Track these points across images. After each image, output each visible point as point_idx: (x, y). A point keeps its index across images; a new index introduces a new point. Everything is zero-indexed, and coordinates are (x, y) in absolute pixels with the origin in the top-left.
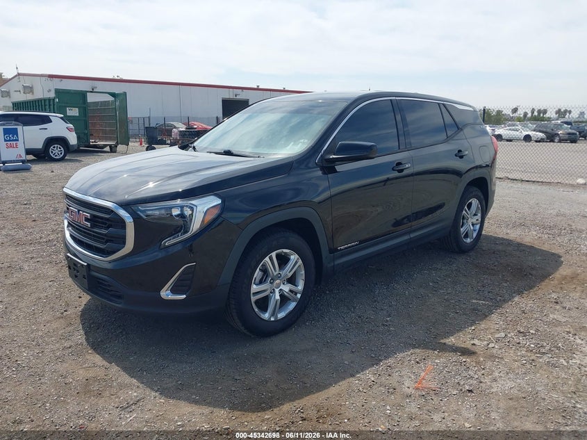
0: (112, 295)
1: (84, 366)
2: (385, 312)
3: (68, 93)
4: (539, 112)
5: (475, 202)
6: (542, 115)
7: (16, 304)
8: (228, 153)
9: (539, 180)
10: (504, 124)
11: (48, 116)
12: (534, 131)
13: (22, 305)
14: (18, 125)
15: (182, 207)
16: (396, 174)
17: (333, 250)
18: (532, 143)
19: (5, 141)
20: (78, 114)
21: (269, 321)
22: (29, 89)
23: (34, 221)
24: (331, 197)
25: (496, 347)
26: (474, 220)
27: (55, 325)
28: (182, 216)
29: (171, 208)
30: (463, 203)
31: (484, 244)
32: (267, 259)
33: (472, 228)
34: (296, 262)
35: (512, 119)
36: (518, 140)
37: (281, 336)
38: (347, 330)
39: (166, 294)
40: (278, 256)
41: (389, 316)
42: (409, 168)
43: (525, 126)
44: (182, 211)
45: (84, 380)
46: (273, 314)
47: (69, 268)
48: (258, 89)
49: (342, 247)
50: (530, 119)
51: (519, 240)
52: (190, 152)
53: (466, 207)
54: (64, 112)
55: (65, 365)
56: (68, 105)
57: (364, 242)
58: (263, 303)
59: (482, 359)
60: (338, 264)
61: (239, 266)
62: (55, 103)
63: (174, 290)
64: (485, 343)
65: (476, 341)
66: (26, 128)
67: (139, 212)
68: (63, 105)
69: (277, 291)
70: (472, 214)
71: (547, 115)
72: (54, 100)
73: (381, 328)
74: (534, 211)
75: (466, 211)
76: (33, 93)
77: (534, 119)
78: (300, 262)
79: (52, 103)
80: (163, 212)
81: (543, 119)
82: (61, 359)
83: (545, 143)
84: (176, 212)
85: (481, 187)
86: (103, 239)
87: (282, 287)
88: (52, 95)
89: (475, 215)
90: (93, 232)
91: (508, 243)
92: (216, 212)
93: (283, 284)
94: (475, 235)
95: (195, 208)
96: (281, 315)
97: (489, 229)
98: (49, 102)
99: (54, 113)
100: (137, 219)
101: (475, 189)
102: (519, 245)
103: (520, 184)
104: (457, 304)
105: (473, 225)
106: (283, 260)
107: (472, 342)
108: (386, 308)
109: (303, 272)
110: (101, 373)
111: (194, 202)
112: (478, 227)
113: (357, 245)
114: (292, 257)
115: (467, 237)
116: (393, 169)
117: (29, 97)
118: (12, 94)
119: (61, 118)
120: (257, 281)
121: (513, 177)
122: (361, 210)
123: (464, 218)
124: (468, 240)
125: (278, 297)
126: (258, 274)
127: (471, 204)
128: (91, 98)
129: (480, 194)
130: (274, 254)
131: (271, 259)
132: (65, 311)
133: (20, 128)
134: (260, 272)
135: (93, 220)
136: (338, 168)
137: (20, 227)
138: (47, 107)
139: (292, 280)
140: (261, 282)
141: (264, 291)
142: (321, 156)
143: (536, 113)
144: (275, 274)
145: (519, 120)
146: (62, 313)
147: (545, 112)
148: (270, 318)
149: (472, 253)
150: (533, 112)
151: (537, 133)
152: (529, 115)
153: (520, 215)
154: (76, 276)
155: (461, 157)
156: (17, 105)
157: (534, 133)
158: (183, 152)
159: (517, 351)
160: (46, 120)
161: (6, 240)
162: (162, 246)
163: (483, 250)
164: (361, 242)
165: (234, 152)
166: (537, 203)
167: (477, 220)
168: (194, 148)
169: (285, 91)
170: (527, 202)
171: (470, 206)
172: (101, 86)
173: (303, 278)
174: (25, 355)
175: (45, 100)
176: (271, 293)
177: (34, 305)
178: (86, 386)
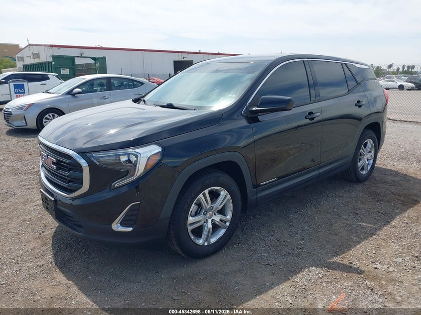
0: (75, 224)
1: (51, 284)
2: (299, 236)
3: (61, 58)
4: (409, 67)
5: (370, 142)
6: (410, 70)
7: (6, 225)
8: (170, 106)
9: (414, 120)
10: (383, 76)
11: (47, 75)
12: (406, 81)
13: (10, 226)
14: (24, 82)
15: (129, 155)
16: (308, 121)
17: (256, 186)
18: (405, 91)
19: (15, 93)
20: (69, 73)
21: (203, 246)
22: (37, 55)
23: (31, 154)
24: (255, 141)
25: (396, 270)
26: (369, 156)
27: (33, 245)
28: (129, 161)
29: (119, 155)
30: (361, 143)
31: (376, 175)
32: (201, 195)
33: (367, 162)
34: (226, 197)
35: (388, 73)
36: (394, 88)
37: (214, 258)
38: (268, 252)
39: (117, 227)
40: (210, 192)
41: (303, 239)
42: (319, 116)
43: (398, 78)
44: (129, 157)
45: (50, 297)
46: (207, 239)
47: (43, 200)
48: (199, 53)
49: (264, 183)
50: (401, 73)
51: (404, 172)
52: (141, 105)
53: (363, 146)
54: (59, 72)
55: (36, 282)
56: (62, 66)
57: (282, 178)
58: (198, 232)
59: (384, 283)
60: (261, 197)
61: (177, 203)
62: (53, 66)
63: (123, 224)
64: (385, 267)
65: (378, 266)
66: (31, 84)
67: (92, 159)
68: (59, 66)
69: (210, 221)
70: (368, 152)
71: (415, 70)
72: (51, 63)
73: (296, 251)
74: (414, 146)
75: (363, 149)
76: (39, 58)
77: (405, 73)
78: (229, 196)
79: (50, 65)
80: (113, 158)
81: (411, 73)
82: (33, 277)
83: (415, 91)
84: (124, 159)
85: (375, 130)
86: (66, 179)
87: (214, 217)
88: (50, 59)
89: (370, 152)
90: (59, 173)
91: (396, 174)
92: (157, 158)
93: (215, 215)
94: (369, 167)
95: (139, 155)
96: (213, 240)
97: (381, 162)
98: (48, 65)
99: (52, 72)
100: (91, 164)
101: (371, 131)
102: (405, 176)
103: (399, 124)
104: (358, 228)
105: (368, 160)
106: (214, 196)
107: (375, 266)
108: (299, 232)
109: (231, 204)
110: (63, 291)
111: (137, 150)
112: (371, 161)
113: (276, 180)
114: (222, 193)
115: (363, 170)
116: (306, 118)
117: (37, 61)
118: (25, 59)
119: (56, 76)
120: (193, 213)
121: (393, 118)
122: (277, 149)
123: (361, 155)
124: (364, 172)
125: (210, 226)
126: (193, 208)
127: (366, 143)
128: (78, 61)
129: (374, 135)
130: (206, 191)
131: (204, 195)
132: (43, 232)
133: (26, 84)
134: (196, 206)
135: (58, 163)
136: (260, 118)
137: (20, 160)
138: (47, 68)
139: (222, 212)
140: (196, 214)
141: (199, 222)
142: (247, 108)
143: (406, 69)
144: (208, 207)
145: (394, 73)
146: (40, 234)
147: (413, 67)
148: (204, 243)
149: (367, 183)
150: (404, 68)
151: (409, 84)
152: (401, 70)
153: (403, 150)
154: (47, 208)
155: (360, 106)
156: (26, 67)
157: (407, 83)
158: (136, 105)
159: (414, 275)
160: (46, 78)
161: (7, 170)
162: (112, 188)
163: (376, 180)
164: (279, 178)
165: (175, 105)
166: (415, 139)
167: (371, 156)
168: (144, 101)
169: (219, 54)
170: (407, 139)
171: (365, 145)
172: (87, 53)
173: (232, 209)
174: (6, 272)
175: (45, 63)
176: (205, 222)
177: (20, 226)
178: (50, 303)
